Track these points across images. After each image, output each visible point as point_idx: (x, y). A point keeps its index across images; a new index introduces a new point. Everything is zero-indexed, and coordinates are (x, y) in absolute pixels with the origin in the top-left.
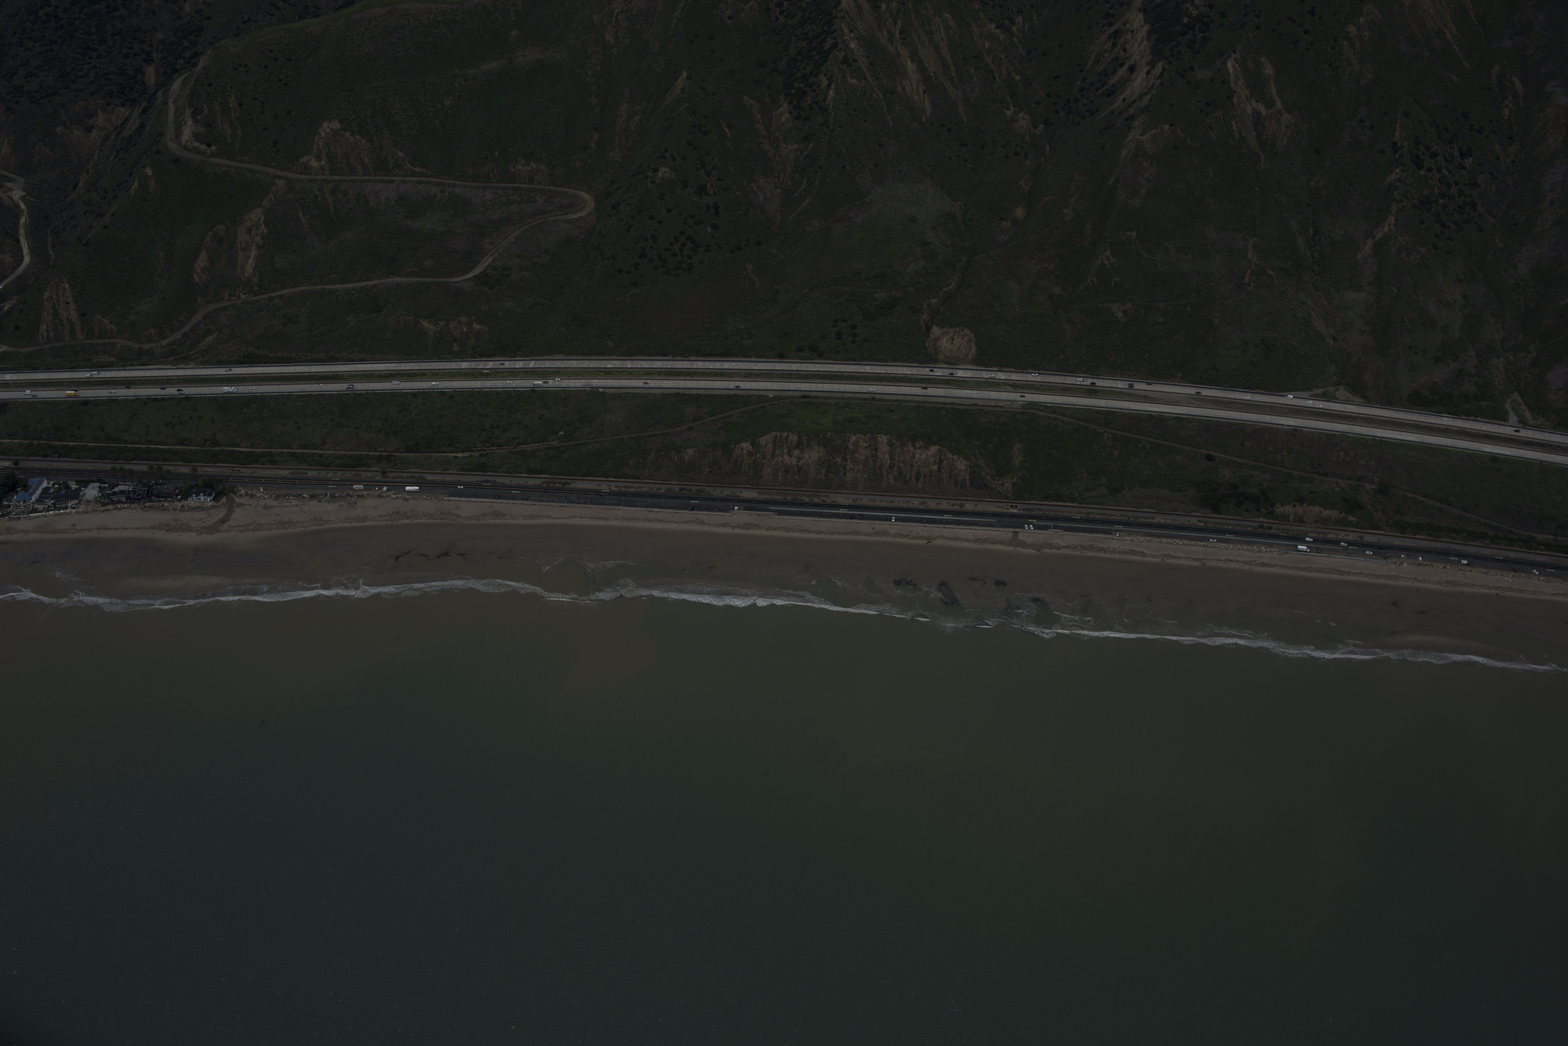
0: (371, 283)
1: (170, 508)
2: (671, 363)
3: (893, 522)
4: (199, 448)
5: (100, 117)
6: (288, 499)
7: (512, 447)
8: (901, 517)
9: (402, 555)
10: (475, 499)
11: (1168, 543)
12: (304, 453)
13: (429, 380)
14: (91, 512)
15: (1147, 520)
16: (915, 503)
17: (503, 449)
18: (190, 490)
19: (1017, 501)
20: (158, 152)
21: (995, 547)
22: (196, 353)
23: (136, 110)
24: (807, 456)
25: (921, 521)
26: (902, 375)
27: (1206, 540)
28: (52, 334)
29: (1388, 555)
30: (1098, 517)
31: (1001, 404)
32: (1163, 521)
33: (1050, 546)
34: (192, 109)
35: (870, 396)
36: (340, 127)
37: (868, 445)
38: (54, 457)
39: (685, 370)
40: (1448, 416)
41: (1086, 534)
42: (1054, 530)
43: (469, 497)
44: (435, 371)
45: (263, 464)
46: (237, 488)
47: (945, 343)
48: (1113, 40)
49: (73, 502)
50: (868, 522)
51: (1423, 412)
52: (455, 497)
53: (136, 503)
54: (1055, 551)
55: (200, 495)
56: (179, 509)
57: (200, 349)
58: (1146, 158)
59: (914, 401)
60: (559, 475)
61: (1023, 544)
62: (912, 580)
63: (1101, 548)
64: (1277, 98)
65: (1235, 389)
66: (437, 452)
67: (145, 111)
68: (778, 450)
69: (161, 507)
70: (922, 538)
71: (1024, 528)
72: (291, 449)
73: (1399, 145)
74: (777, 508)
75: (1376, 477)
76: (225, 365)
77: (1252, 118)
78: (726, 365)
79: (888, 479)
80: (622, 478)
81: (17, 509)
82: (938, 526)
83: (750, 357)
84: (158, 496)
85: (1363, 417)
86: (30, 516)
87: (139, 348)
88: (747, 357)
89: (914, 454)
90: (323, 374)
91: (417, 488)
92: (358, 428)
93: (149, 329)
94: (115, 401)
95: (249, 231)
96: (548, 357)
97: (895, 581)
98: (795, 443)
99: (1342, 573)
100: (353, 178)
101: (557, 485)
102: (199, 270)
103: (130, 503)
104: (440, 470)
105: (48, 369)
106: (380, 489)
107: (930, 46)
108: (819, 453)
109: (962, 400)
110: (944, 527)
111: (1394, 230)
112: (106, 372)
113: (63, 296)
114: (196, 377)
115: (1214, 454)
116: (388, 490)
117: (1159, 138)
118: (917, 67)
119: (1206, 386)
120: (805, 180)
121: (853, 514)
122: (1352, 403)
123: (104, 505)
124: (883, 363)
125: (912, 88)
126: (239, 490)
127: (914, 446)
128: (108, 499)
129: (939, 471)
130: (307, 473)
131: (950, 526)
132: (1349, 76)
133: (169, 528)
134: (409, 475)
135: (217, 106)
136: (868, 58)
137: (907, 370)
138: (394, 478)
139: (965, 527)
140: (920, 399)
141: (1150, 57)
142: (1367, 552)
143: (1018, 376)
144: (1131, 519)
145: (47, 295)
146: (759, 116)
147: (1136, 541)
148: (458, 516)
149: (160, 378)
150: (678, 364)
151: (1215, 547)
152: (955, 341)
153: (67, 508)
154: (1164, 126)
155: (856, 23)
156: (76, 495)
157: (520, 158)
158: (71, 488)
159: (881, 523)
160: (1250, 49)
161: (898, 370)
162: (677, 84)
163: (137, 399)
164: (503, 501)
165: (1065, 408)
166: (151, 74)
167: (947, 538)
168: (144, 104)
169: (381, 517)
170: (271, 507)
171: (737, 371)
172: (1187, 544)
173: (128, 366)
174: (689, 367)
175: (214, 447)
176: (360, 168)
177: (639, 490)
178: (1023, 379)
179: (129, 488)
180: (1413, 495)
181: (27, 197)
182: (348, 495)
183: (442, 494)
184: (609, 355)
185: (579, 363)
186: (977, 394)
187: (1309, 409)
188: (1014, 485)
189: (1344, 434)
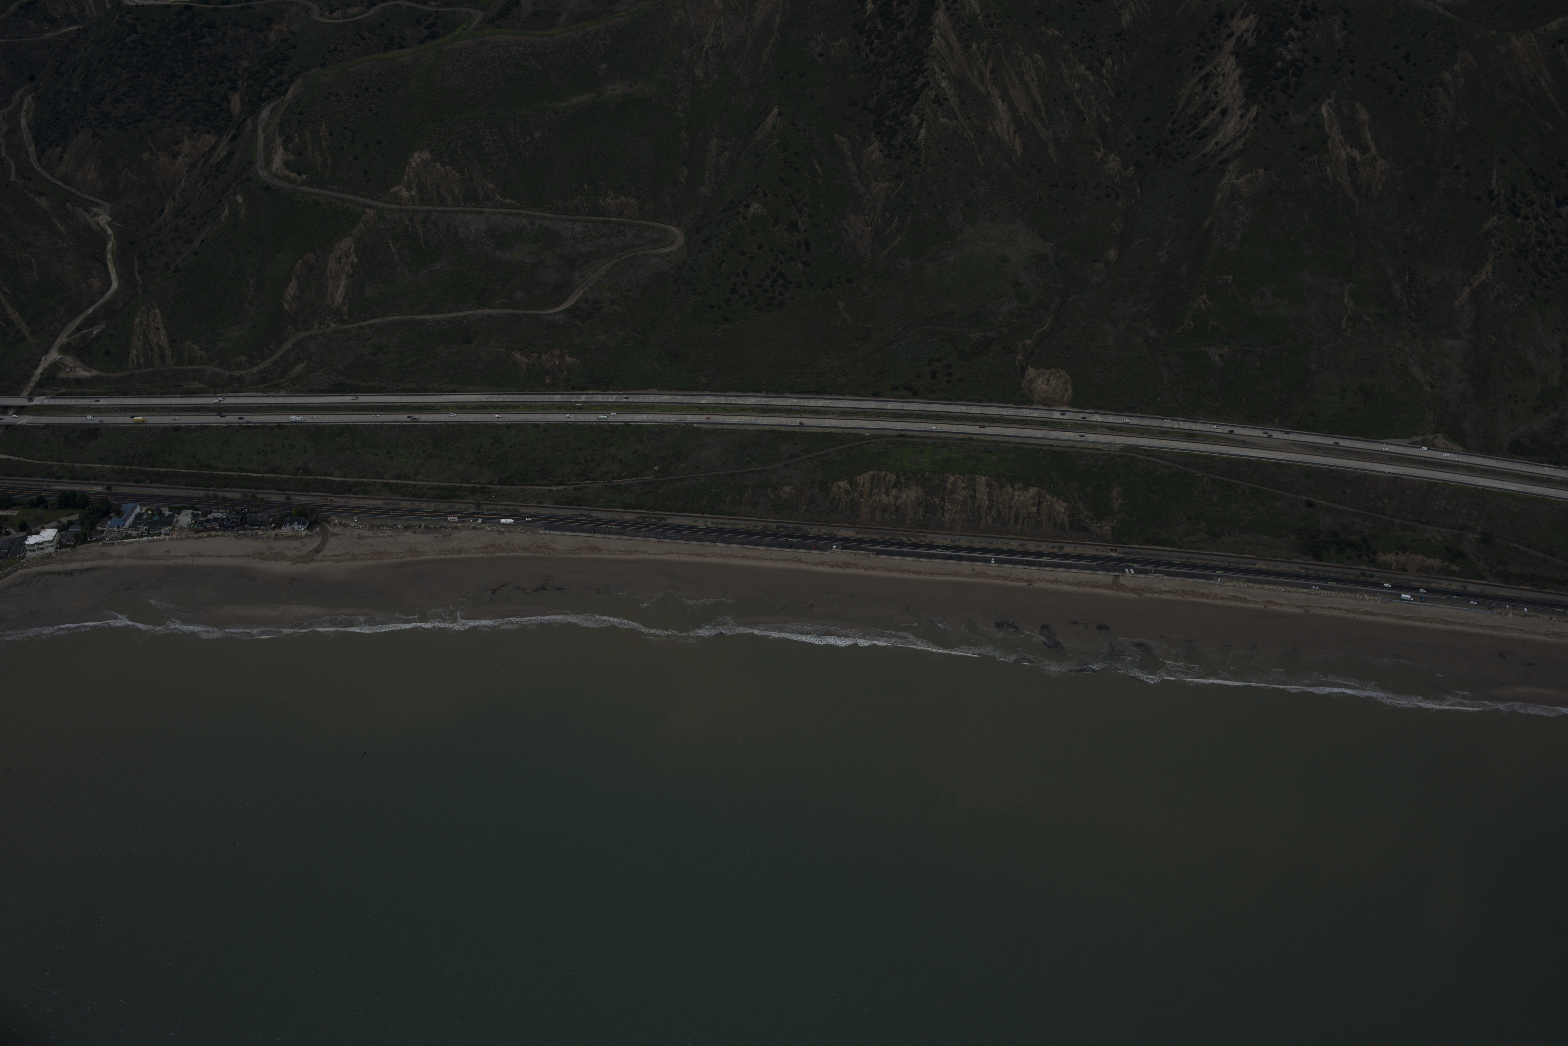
0: (461, 314)
1: (264, 536)
2: (765, 399)
3: (993, 563)
4: (291, 476)
5: (186, 144)
6: (383, 530)
7: (607, 481)
8: (1000, 558)
9: (499, 588)
10: (570, 533)
11: (1270, 589)
12: (397, 483)
13: (522, 412)
14: (184, 539)
15: (1248, 566)
16: (1014, 545)
17: (597, 483)
18: (283, 519)
19: (1116, 545)
20: (249, 180)
21: (1096, 590)
22: (287, 381)
23: (225, 137)
24: (904, 495)
25: (1021, 563)
26: (998, 416)
27: (1309, 587)
28: (142, 359)
29: (1492, 605)
30: (1199, 562)
31: (1100, 446)
32: (1264, 567)
33: (1152, 590)
34: (283, 137)
35: (967, 436)
36: (431, 157)
37: (966, 485)
38: (146, 483)
39: (779, 407)
40: (1549, 465)
41: (1187, 579)
42: (1154, 575)
43: (565, 531)
44: (528, 404)
45: (356, 493)
46: (330, 517)
47: (1040, 384)
48: (1203, 83)
49: (167, 529)
50: (968, 563)
51: (1524, 462)
52: (550, 530)
53: (229, 530)
54: (1156, 596)
55: (294, 524)
56: (273, 538)
57: (290, 377)
58: (1241, 202)
59: (1011, 442)
60: (654, 510)
61: (1123, 588)
62: (1014, 623)
63: (1202, 593)
64: (1371, 144)
65: (1334, 435)
66: (531, 485)
67: (234, 138)
68: (876, 489)
69: (254, 535)
70: (1022, 580)
71: (1125, 572)
72: (384, 479)
73: (1496, 193)
74: (875, 548)
75: (1478, 527)
76: (316, 394)
77: (1346, 164)
78: (821, 403)
79: (987, 521)
80: (718, 514)
81: (111, 534)
82: (1038, 568)
83: (845, 395)
84: (251, 524)
85: (1464, 466)
86: (124, 542)
87: (230, 375)
88: (841, 395)
89: (1013, 496)
90: (415, 404)
91: (512, 521)
92: (451, 459)
93: (240, 357)
94: (206, 427)
95: (339, 260)
96: (641, 392)
97: (997, 623)
98: (892, 482)
99: (1447, 622)
100: (443, 208)
101: (653, 520)
102: (289, 298)
103: (224, 530)
104: (535, 503)
105: (139, 394)
106: (474, 521)
107: (1020, 86)
108: (917, 493)
109: (1060, 442)
110: (1044, 570)
111: (1492, 278)
112: (197, 398)
113: (153, 322)
114: (287, 405)
115: (1315, 500)
116: (482, 522)
117: (1254, 182)
118: (1008, 108)
119: (1304, 432)
120: (896, 218)
121: (952, 554)
122: (1452, 451)
123: (198, 532)
124: (978, 404)
125: (1003, 128)
126: (332, 520)
127: (1013, 487)
128: (201, 526)
129: (1038, 513)
130: (401, 504)
131: (1050, 569)
132: (1445, 122)
133: (264, 557)
134: (503, 507)
135: (308, 135)
136: (959, 97)
137: (1003, 411)
138: (488, 511)
139: (1065, 570)
140: (1018, 440)
141: (1243, 101)
142: (1472, 602)
143: (1115, 419)
144: (1232, 564)
145: (137, 320)
146: (850, 154)
147: (1238, 586)
148: (555, 550)
149: (251, 405)
150: (772, 401)
151: (1317, 594)
152: (1051, 382)
153: (160, 534)
154: (1259, 170)
155: (947, 62)
156: (169, 522)
157: (610, 191)
158: (164, 514)
159: (980, 564)
160: (1345, 94)
161: (994, 410)
162: (768, 120)
163: (229, 426)
164: (599, 535)
165: (1164, 451)
166: (236, 102)
167: (1047, 581)
168: (233, 132)
169: (476, 549)
170: (365, 537)
171: (832, 409)
172: (1289, 591)
173: (219, 393)
174: (784, 403)
175: (307, 476)
176: (450, 198)
177: (736, 527)
178: (1120, 421)
179: (223, 516)
180: (1516, 545)
181: (113, 222)
182: (442, 527)
183: (537, 527)
184: (703, 390)
185: (673, 398)
186: (1075, 436)
187: (1409, 457)
188: (1113, 528)
189: (1446, 483)
